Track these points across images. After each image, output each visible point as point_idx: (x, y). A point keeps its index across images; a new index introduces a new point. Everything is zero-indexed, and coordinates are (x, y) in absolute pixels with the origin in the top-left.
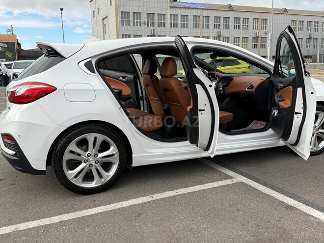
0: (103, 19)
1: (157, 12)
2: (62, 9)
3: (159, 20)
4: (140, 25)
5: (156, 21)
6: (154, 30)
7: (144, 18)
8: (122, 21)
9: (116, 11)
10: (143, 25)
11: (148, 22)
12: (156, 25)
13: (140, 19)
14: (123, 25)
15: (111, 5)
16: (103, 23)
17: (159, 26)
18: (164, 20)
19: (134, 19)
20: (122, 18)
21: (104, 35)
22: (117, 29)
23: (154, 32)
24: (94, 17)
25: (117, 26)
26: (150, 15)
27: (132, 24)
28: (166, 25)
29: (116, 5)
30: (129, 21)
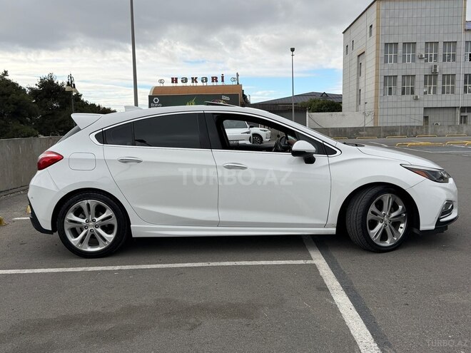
0: (359, 56)
1: (441, 39)
2: (293, 50)
3: (444, 51)
4: (414, 61)
5: (440, 53)
6: (435, 66)
7: (420, 50)
8: (386, 57)
9: (378, 42)
10: (418, 61)
11: (426, 56)
12: (440, 59)
13: (414, 51)
14: (386, 62)
15: (371, 35)
16: (358, 61)
17: (444, 60)
18: (454, 50)
19: (404, 52)
20: (386, 52)
21: (358, 79)
22: (377, 69)
23: (435, 70)
24: (347, 53)
25: (377, 64)
26: (432, 45)
27: (400, 60)
28: (457, 58)
29: (378, 34)
30: (396, 57)
